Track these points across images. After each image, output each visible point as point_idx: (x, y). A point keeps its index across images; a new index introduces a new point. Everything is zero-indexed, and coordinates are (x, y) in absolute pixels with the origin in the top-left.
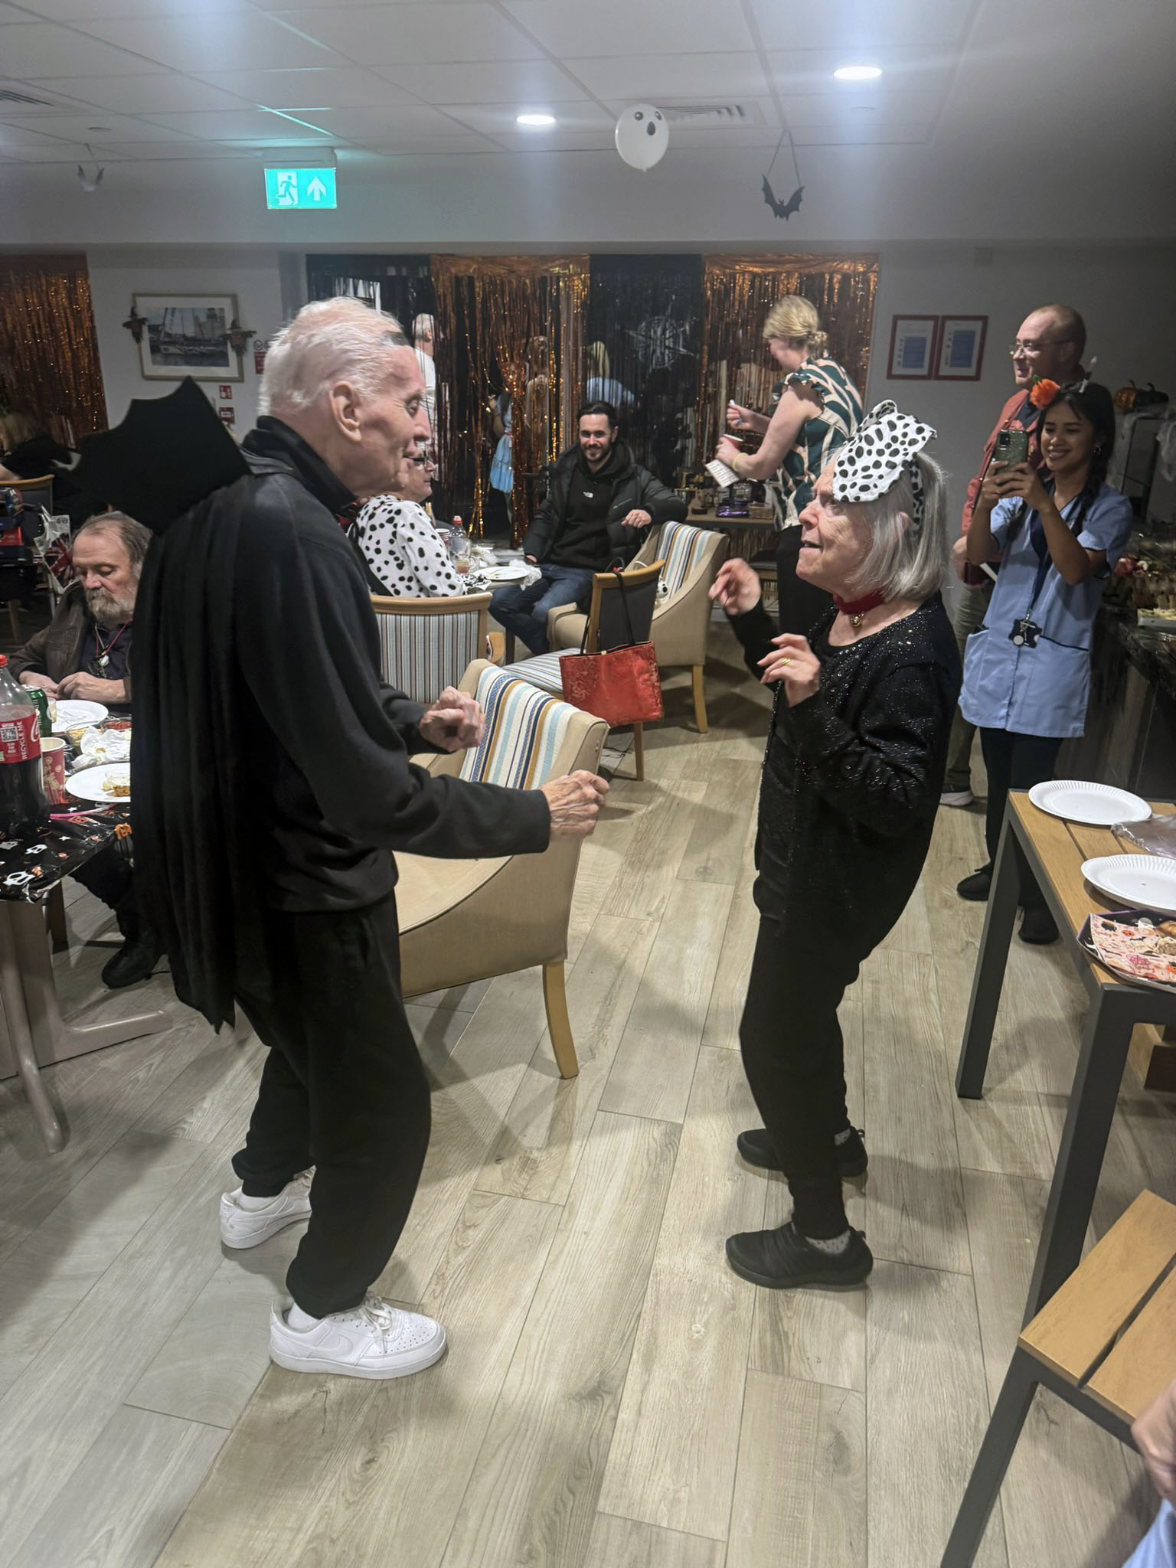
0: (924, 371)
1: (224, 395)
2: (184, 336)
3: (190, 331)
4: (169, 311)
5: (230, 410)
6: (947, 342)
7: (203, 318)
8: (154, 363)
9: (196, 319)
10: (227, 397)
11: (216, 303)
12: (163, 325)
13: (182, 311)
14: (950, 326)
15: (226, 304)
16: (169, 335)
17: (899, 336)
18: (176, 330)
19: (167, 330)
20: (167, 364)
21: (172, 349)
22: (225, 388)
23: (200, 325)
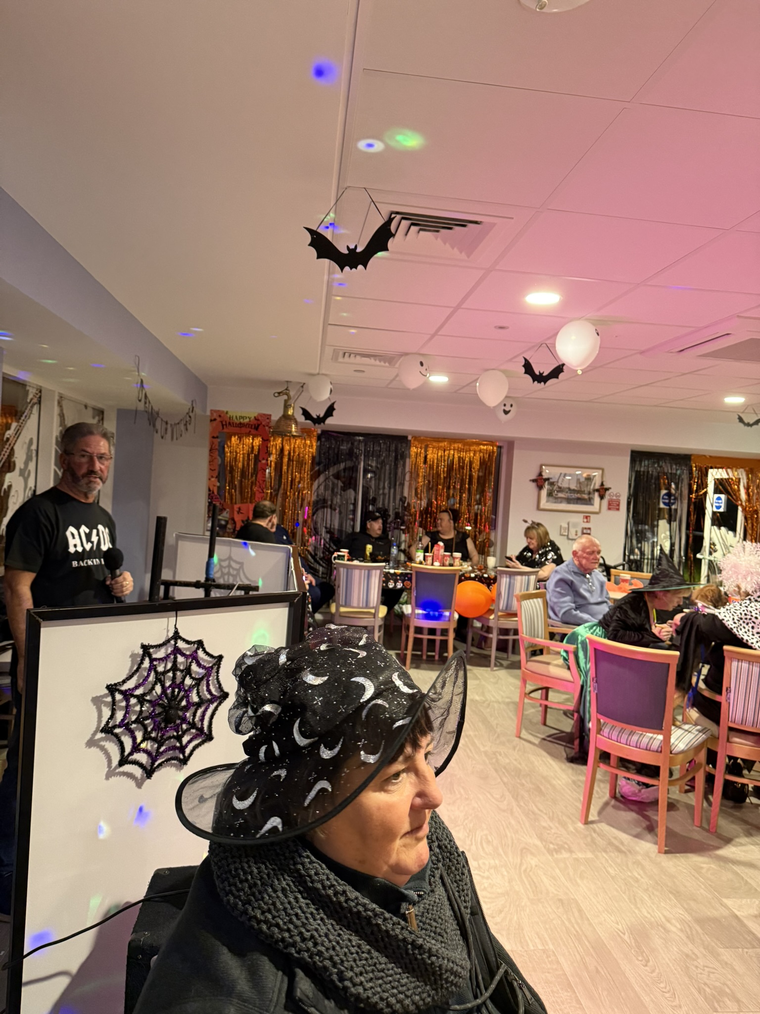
1: (585, 520)
2: (569, 489)
3: (573, 487)
4: (562, 475)
5: (589, 529)
7: (582, 480)
8: (547, 501)
9: (578, 480)
10: (587, 522)
11: (592, 473)
12: (558, 482)
13: (570, 475)
15: (597, 473)
16: (560, 488)
18: (565, 485)
19: (559, 484)
20: (555, 502)
21: (560, 495)
22: (587, 517)
23: (580, 483)
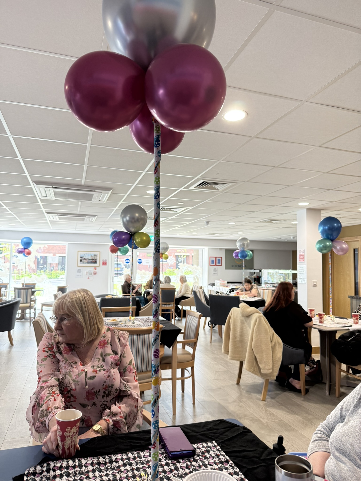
0: (214, 264)
1: (95, 269)
2: (88, 259)
3: (90, 258)
4: (85, 254)
5: (96, 272)
6: (217, 260)
7: (93, 255)
8: (80, 263)
9: (91, 256)
10: (95, 270)
11: (96, 253)
12: (84, 257)
13: (88, 254)
14: (217, 258)
15: (98, 253)
16: (85, 258)
17: (211, 259)
18: (86, 258)
19: (85, 257)
20: (83, 263)
21: (85, 261)
22: (95, 268)
23: (92, 257)
